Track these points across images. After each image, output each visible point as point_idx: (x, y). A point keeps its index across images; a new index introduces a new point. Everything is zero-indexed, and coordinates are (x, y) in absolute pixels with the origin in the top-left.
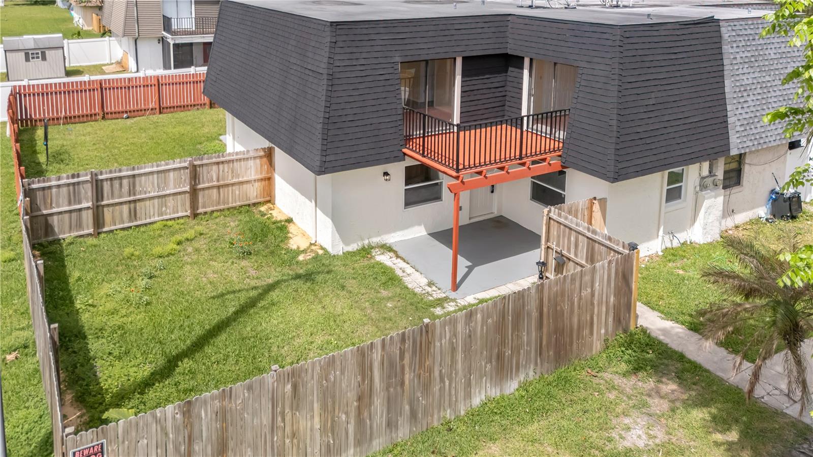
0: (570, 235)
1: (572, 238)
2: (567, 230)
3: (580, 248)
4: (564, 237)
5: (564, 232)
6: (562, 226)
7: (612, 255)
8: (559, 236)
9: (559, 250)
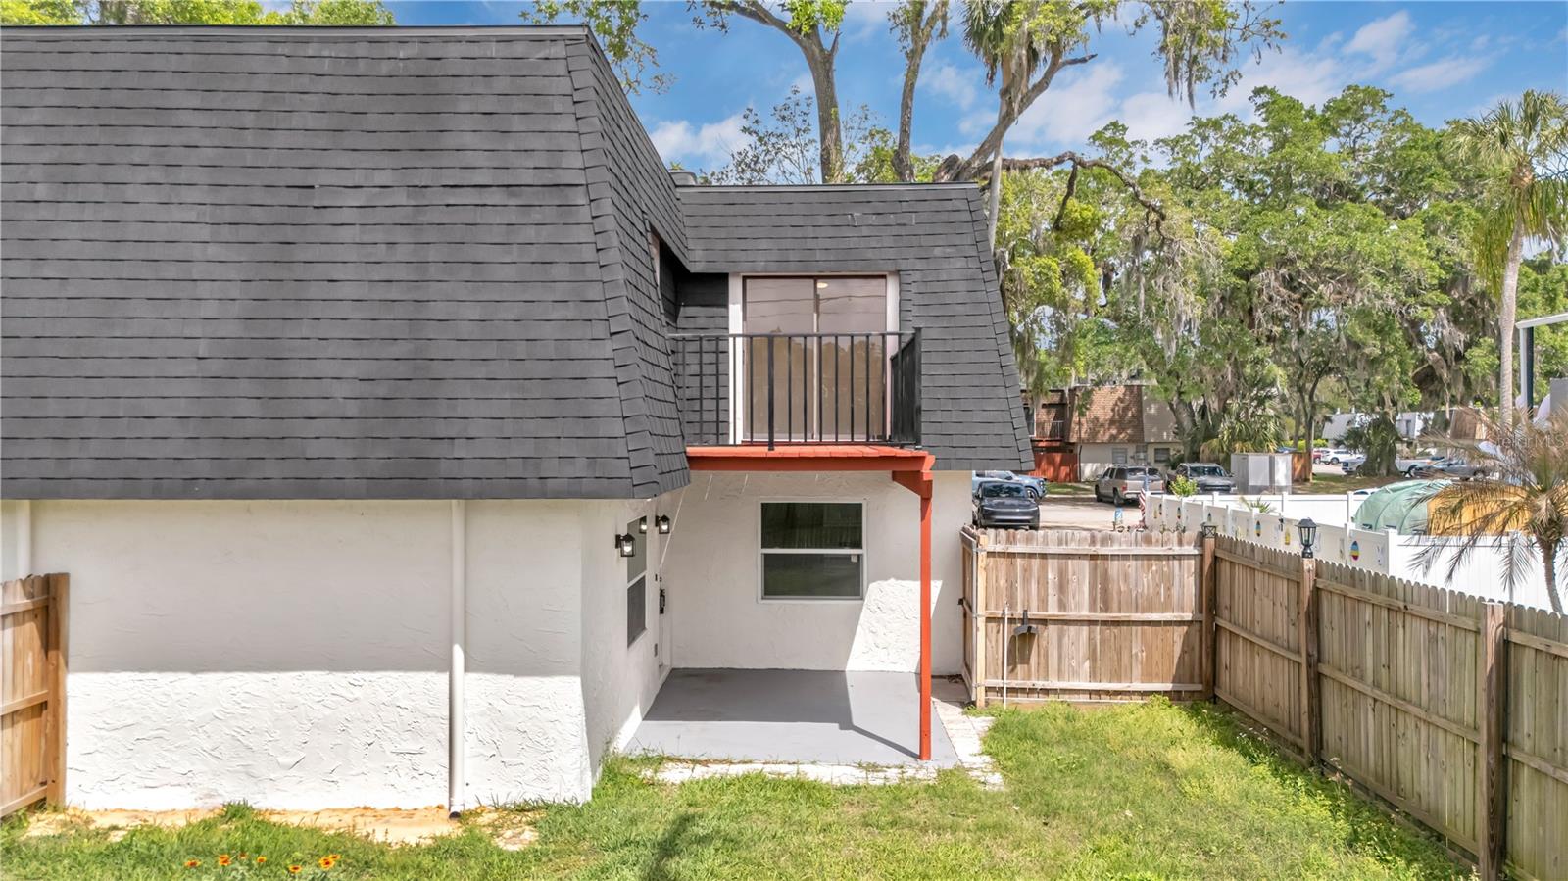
0: (1043, 570)
1: (1050, 576)
2: (1036, 562)
3: (1072, 587)
4: (1026, 581)
5: (1026, 570)
6: (1019, 561)
7: (1154, 568)
8: (1011, 586)
9: (1019, 613)
